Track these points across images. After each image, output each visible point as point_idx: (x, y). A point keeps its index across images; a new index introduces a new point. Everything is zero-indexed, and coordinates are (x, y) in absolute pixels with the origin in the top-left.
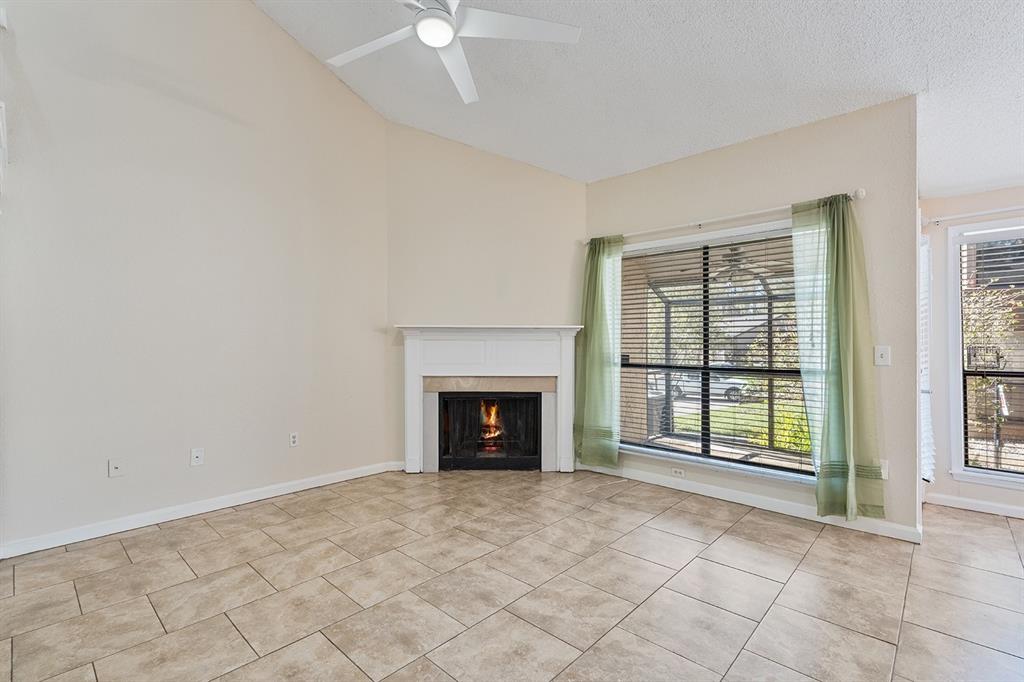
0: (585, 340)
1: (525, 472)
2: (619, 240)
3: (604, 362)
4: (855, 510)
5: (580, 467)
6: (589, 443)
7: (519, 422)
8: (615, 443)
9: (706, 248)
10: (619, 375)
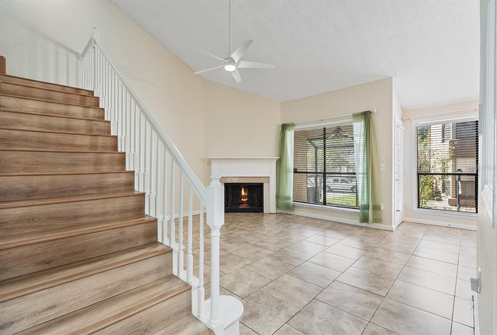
0: (280, 162)
1: (257, 213)
2: (293, 125)
3: (287, 171)
4: (372, 220)
5: (278, 211)
6: (281, 202)
7: (255, 195)
8: (291, 202)
9: (325, 128)
10: (293, 176)
